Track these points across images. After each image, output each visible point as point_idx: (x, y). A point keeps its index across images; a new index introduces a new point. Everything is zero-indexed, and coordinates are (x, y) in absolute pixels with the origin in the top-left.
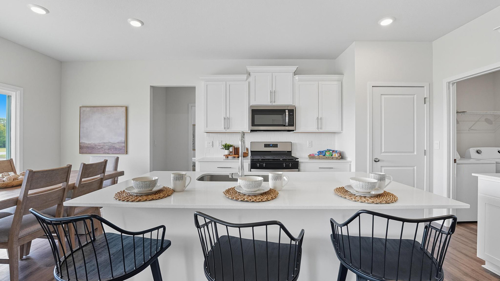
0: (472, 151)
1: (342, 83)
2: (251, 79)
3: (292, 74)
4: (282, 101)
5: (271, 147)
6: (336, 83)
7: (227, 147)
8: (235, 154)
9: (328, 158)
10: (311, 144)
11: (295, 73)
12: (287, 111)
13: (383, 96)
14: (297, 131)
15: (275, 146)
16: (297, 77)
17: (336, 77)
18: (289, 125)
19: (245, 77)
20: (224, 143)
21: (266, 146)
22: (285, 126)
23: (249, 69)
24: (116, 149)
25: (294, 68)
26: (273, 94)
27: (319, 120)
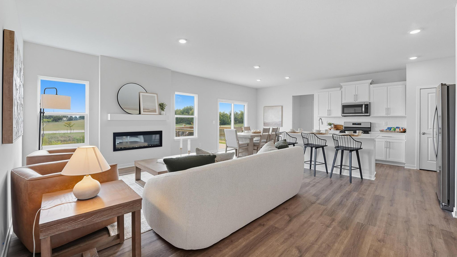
1: (405, 86)
2: (343, 89)
3: (369, 84)
4: (361, 100)
5: (357, 125)
7: (330, 124)
8: (334, 128)
9: (392, 132)
10: (386, 124)
11: (371, 84)
12: (364, 105)
13: (430, 95)
14: (372, 116)
15: (360, 124)
16: (371, 86)
17: (401, 83)
18: (365, 113)
19: (339, 89)
21: (353, 124)
22: (363, 113)
23: (342, 84)
24: (278, 124)
25: (370, 81)
26: (356, 96)
27: (388, 109)
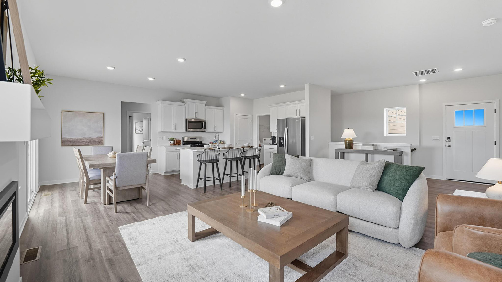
0: (263, 139)
1: (223, 111)
2: (186, 105)
3: (204, 105)
4: (200, 117)
5: (193, 139)
6: (221, 110)
7: (172, 139)
10: (209, 138)
11: (206, 105)
12: (203, 122)
13: (239, 119)
14: (206, 132)
15: (195, 138)
16: (206, 107)
17: (221, 108)
18: (204, 129)
19: (184, 104)
20: (170, 138)
21: (191, 138)
22: (202, 129)
23: (186, 100)
24: (96, 142)
25: (205, 102)
26: (196, 113)
